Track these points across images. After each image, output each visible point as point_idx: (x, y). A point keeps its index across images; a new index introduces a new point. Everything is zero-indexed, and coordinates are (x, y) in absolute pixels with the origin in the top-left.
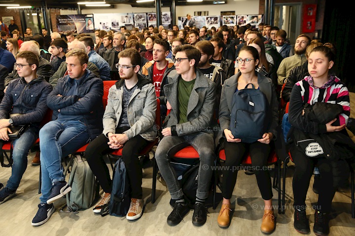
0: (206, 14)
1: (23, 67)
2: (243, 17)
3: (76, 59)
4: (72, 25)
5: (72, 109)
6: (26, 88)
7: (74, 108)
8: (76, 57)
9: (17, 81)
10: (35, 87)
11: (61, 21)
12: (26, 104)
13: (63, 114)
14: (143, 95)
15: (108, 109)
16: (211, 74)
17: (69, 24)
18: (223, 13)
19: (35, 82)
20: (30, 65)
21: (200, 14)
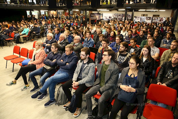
0: (147, 16)
2: (162, 18)
4: (95, 17)
11: (92, 15)
13: (61, 68)
15: (76, 70)
16: (125, 57)
18: (154, 16)
20: (56, 48)
21: (144, 15)
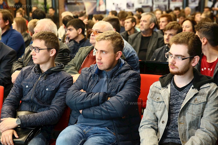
1: (41, 51)
3: (109, 45)
5: (99, 111)
6: (41, 79)
7: (101, 110)
8: (110, 42)
9: (30, 69)
10: (52, 78)
12: (38, 100)
13: (85, 117)
14: (201, 99)
17: (78, 3)
19: (53, 72)
20: (49, 49)
